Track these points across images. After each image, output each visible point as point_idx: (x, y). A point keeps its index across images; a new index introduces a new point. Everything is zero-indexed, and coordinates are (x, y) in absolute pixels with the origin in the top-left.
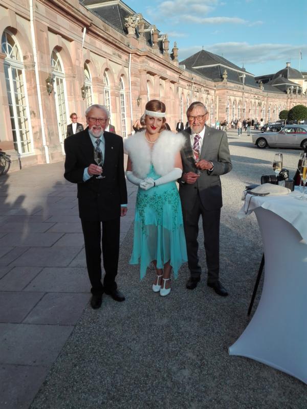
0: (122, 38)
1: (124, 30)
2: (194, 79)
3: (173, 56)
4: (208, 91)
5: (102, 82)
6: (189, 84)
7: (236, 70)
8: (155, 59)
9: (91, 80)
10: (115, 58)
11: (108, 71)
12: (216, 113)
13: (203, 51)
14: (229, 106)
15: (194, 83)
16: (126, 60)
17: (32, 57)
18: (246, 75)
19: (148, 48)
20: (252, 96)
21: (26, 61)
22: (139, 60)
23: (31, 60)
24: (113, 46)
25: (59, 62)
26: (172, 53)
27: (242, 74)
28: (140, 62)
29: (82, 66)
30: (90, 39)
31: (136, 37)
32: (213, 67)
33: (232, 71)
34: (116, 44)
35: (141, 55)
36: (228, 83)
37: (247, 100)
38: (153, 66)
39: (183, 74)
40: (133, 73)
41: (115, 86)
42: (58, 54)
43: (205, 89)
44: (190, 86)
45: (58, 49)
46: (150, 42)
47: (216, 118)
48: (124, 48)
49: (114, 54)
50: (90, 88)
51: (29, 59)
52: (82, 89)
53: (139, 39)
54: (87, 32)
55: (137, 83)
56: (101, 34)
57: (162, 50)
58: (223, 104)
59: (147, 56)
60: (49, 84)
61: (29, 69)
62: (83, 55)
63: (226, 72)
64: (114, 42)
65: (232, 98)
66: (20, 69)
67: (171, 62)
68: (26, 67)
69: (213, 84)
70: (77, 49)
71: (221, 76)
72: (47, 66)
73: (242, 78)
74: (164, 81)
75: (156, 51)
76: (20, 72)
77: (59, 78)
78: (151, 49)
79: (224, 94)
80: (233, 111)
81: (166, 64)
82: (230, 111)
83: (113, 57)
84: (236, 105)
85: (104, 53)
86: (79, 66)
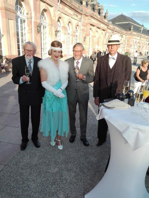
0: (79, 6)
1: (81, 2)
2: (115, 29)
3: (105, 17)
4: (122, 36)
5: (66, 28)
6: (112, 31)
7: (138, 26)
8: (95, 18)
9: (61, 27)
10: (74, 17)
11: (70, 23)
12: (125, 47)
13: (122, 15)
14: (132, 44)
15: (115, 31)
16: (80, 18)
17: (31, 14)
18: (143, 29)
19: (92, 12)
20: (145, 39)
21: (27, 15)
22: (87, 18)
23: (30, 15)
24: (74, 10)
25: (45, 17)
26: (105, 15)
27: (141, 28)
28: (87, 19)
29: (57, 20)
30: (62, 6)
31: (86, 6)
32: (126, 24)
33: (136, 26)
34: (76, 9)
35: (88, 15)
36: (133, 32)
37: (142, 41)
38: (94, 21)
39: (110, 26)
40: (83, 24)
41: (73, 31)
42: (45, 13)
43: (121, 34)
44: (113, 32)
45: (45, 10)
46: (94, 9)
47: (125, 50)
48: (79, 12)
49: (74, 14)
50: (60, 31)
51: (29, 15)
52: (56, 32)
53: (88, 7)
54: (61, 3)
55: (85, 30)
56: (68, 4)
57: (99, 13)
58: (129, 43)
59: (91, 16)
60: (38, 28)
61: (29, 20)
62: (57, 14)
63: (132, 27)
64: (74, 9)
65: (135, 40)
66: (25, 20)
67: (104, 20)
68: (27, 18)
69: (125, 32)
70: (55, 11)
71: (130, 28)
72: (38, 19)
73: (141, 30)
74: (99, 29)
75: (96, 14)
76: (24, 21)
77: (45, 25)
78: (94, 12)
79: (130, 38)
80: (134, 47)
81: (101, 21)
82: (133, 47)
83: (73, 16)
84: (136, 44)
85: (69, 14)
86: (55, 20)
